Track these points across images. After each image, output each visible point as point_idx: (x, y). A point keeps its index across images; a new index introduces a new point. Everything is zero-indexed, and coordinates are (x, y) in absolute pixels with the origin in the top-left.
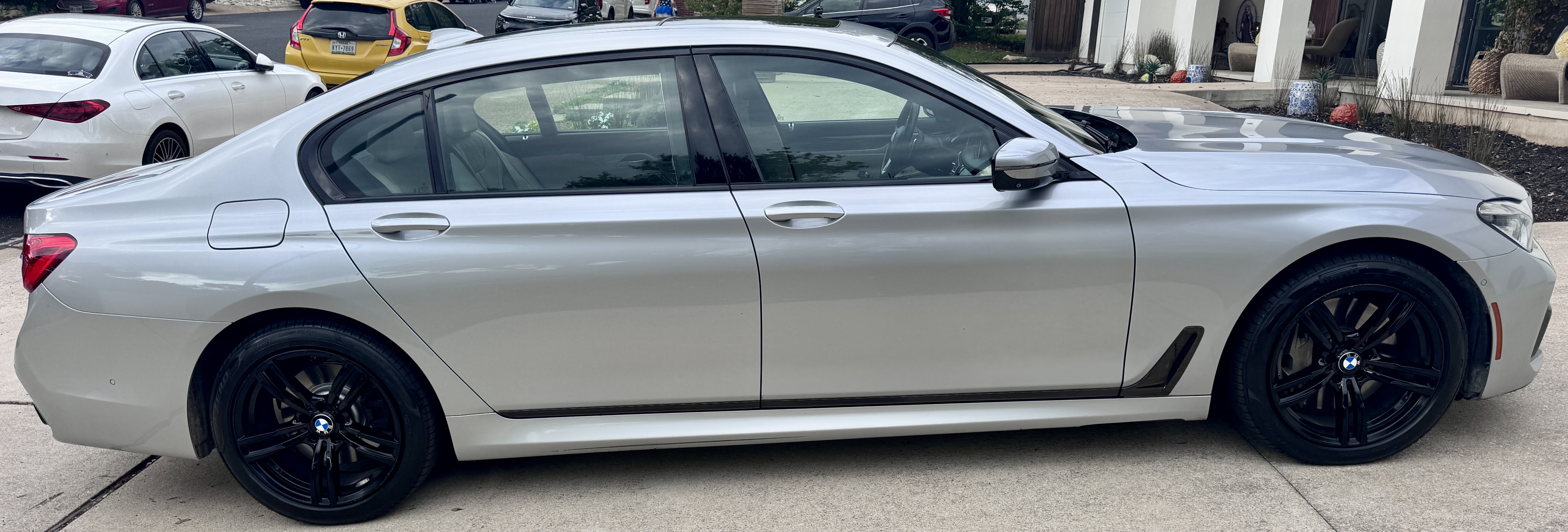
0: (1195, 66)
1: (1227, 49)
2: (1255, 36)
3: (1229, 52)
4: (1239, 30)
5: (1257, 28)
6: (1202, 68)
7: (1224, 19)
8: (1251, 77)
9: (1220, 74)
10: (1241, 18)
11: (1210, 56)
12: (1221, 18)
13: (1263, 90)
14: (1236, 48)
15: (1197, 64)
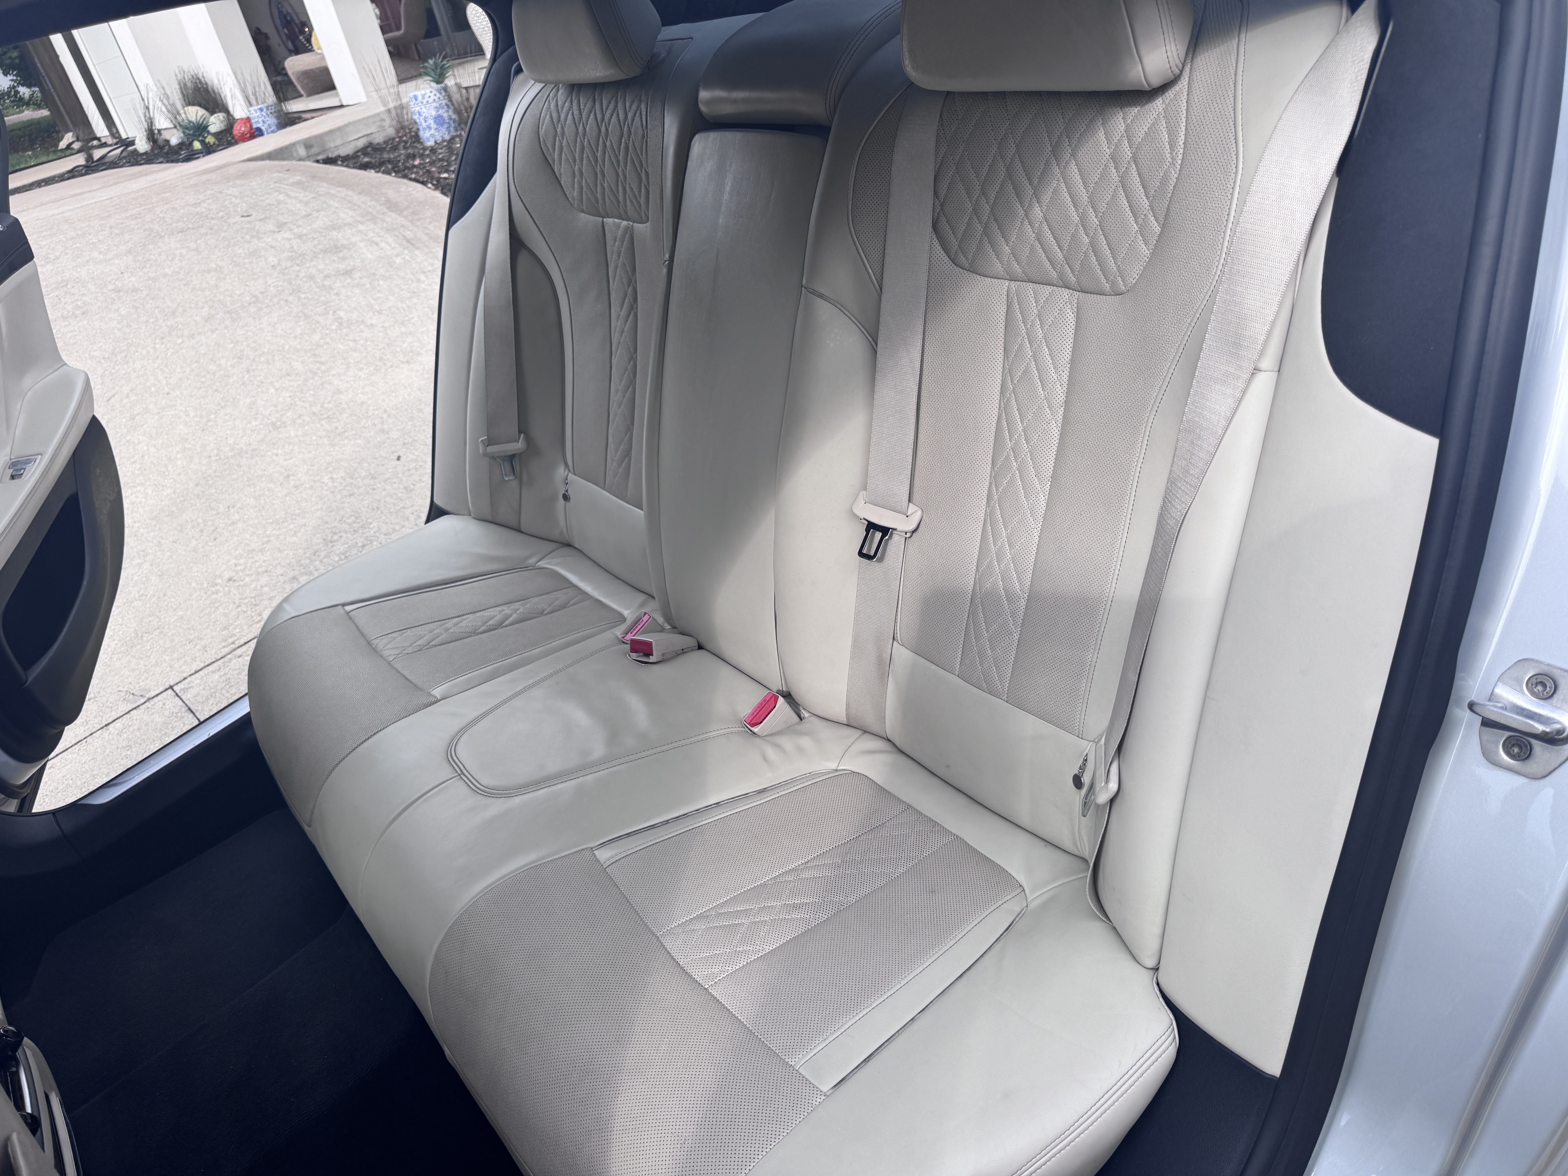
0: (256, 108)
1: (284, 69)
2: (309, 40)
3: (290, 73)
4: (285, 39)
5: (307, 30)
6: (267, 108)
7: (258, 29)
8: (337, 99)
9: (294, 106)
10: (278, 21)
11: (269, 88)
12: (254, 29)
13: (368, 117)
14: (295, 64)
15: (258, 104)
